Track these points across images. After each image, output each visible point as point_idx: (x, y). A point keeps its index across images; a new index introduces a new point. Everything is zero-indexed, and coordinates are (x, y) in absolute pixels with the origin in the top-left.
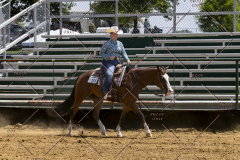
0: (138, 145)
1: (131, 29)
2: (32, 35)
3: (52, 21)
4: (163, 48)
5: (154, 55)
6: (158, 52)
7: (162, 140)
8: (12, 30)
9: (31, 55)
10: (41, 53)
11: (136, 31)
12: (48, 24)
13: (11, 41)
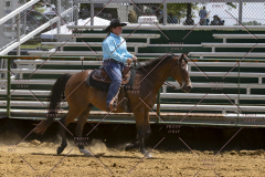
0: (190, 171)
1: (184, 19)
2: (54, 26)
3: (81, 8)
4: (225, 44)
5: (213, 53)
6: (218, 50)
7: (222, 165)
8: (28, 19)
9: (53, 50)
10: (66, 49)
11: (189, 21)
12: (75, 11)
13: (28, 32)
